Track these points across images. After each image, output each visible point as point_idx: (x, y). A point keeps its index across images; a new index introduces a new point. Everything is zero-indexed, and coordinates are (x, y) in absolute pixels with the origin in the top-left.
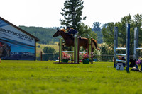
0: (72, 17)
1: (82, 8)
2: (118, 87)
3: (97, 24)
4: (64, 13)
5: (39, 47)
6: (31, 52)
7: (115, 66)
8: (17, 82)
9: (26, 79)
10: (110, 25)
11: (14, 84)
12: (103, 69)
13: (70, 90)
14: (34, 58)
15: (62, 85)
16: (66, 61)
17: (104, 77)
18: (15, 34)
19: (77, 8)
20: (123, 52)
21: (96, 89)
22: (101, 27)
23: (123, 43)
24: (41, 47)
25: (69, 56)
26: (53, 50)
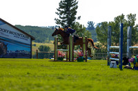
0: (67, 17)
1: (77, 7)
2: (111, 84)
3: (91, 23)
4: (59, 12)
5: (35, 45)
6: (27, 50)
7: (109, 64)
8: (13, 80)
9: (22, 76)
10: (104, 24)
11: (10, 82)
12: (97, 67)
13: (65, 87)
14: (29, 56)
15: (57, 82)
16: (61, 59)
17: (98, 75)
18: (11, 33)
19: (71, 8)
20: (117, 50)
21: (90, 86)
22: (95, 26)
23: (117, 42)
24: (37, 46)
25: (64, 54)
26: (49, 48)
